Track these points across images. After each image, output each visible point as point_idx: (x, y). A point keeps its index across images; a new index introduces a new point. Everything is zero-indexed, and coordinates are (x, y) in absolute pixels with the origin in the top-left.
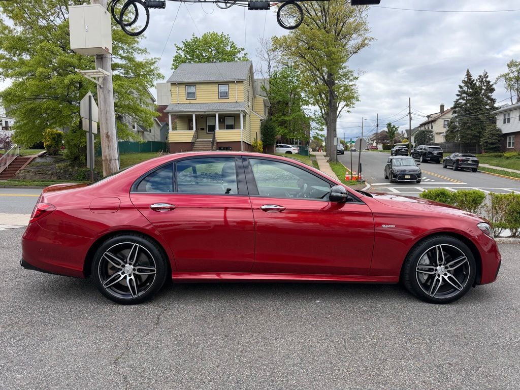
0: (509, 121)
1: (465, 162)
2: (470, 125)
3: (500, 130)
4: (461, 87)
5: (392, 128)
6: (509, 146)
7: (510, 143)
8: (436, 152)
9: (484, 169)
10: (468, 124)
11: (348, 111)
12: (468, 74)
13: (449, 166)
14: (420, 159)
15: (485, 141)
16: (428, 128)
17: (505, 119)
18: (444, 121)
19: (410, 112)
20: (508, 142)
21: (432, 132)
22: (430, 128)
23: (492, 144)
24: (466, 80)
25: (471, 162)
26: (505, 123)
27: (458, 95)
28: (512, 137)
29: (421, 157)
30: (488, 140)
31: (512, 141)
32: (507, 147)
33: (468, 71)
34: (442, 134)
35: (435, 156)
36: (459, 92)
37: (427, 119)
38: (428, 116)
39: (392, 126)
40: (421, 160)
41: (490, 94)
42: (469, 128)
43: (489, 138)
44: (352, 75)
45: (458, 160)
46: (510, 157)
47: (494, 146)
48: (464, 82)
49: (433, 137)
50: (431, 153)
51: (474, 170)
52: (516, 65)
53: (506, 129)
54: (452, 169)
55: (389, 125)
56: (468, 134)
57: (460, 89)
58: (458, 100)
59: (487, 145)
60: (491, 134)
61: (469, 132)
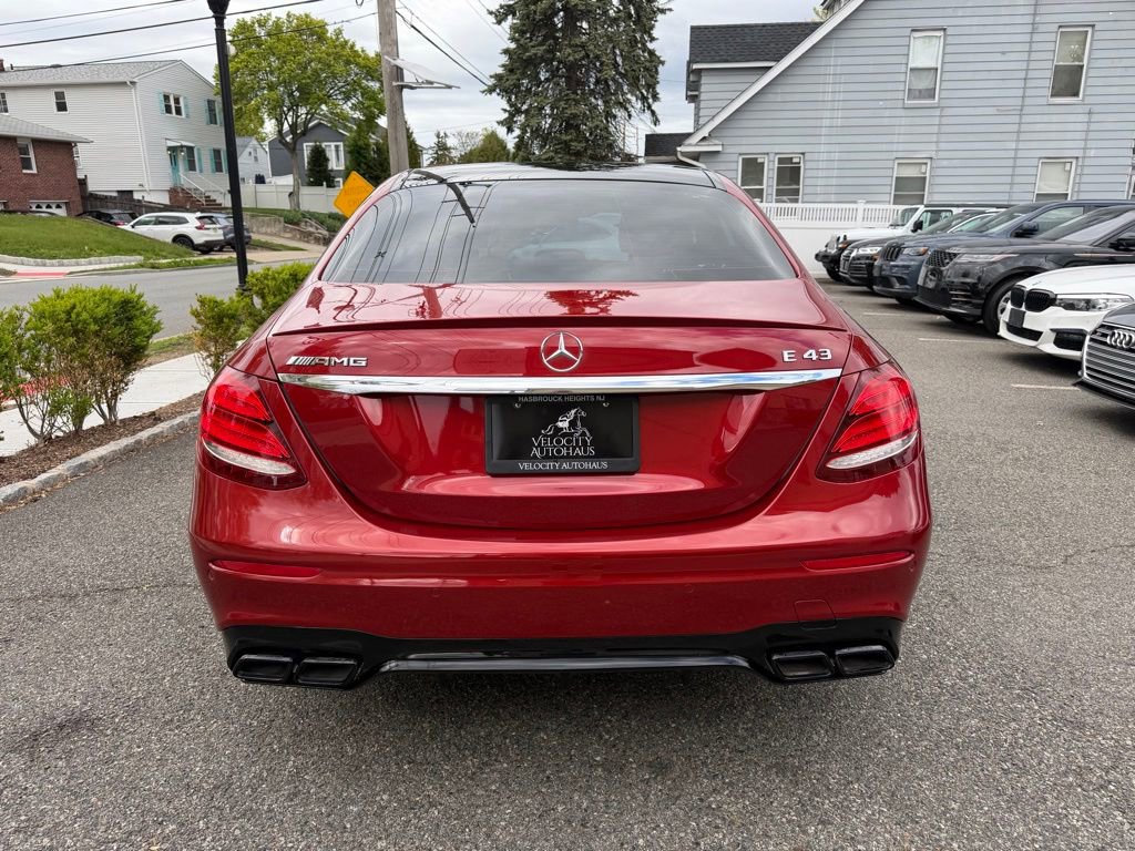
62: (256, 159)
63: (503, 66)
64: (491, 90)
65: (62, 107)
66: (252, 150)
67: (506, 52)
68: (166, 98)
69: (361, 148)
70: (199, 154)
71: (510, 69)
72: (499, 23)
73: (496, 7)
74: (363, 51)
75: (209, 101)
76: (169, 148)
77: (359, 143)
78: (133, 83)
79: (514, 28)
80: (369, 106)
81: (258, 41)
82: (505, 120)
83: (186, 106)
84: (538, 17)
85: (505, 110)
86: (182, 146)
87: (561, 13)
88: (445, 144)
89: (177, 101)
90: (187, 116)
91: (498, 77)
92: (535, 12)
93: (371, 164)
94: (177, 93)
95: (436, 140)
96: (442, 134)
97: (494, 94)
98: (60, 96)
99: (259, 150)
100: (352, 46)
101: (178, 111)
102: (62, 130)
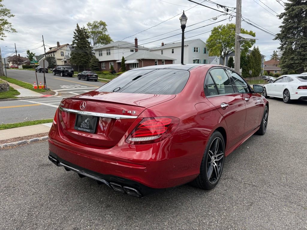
0: (102, 55)
1: (92, 76)
2: (83, 55)
3: (97, 59)
4: (75, 33)
5: (31, 54)
6: (103, 68)
7: (103, 66)
8: (70, 70)
9: (100, 80)
10: (81, 55)
11: (2, 39)
12: (78, 26)
13: (82, 78)
14: (60, 74)
15: (92, 65)
16: (51, 55)
17: (100, 54)
18: (61, 52)
19: (44, 45)
20: (102, 66)
21: (54, 58)
22: (53, 56)
23: (95, 66)
24: (77, 29)
25: (94, 76)
26: (100, 56)
27: (74, 38)
28: (104, 63)
29: (61, 74)
30: (93, 65)
31: (104, 66)
32: (102, 69)
33: (77, 25)
34: (62, 60)
35: (70, 73)
36: (74, 36)
37: (49, 50)
38: (50, 48)
39: (31, 53)
40: (62, 75)
41: (87, 39)
42: (82, 57)
43: (93, 63)
44: (9, 13)
45: (88, 75)
46: (107, 74)
47: (97, 68)
48: (76, 30)
49: (55, 61)
50: (67, 71)
51: (96, 81)
52: (91, 25)
53: (101, 59)
54: (85, 80)
55: (28, 52)
56: (82, 60)
57: (74, 35)
58: (74, 40)
59: (93, 67)
60: (94, 61)
61: (82, 59)
62: (217, 61)
63: (281, 31)
64: (276, 39)
65: (173, 52)
66: (216, 59)
67: (281, 27)
68: (195, 48)
69: (243, 57)
70: (200, 61)
71: (283, 32)
72: (280, 18)
73: (279, 14)
74: (246, 31)
75: (205, 48)
76: (194, 60)
77: (243, 56)
78: (188, 45)
79: (285, 19)
80: (246, 46)
81: (218, 32)
82: (280, 47)
83: (199, 50)
84: (293, 15)
85: (281, 44)
86: (197, 60)
87: (305, 12)
88: (276, 54)
89: (197, 48)
90: (199, 52)
91: (278, 35)
92: (292, 14)
93: (245, 61)
94: (197, 47)
95: (273, 53)
96: (275, 51)
97: (277, 40)
98: (173, 50)
99: (218, 59)
100: (244, 30)
101: (197, 51)
102: (171, 58)
